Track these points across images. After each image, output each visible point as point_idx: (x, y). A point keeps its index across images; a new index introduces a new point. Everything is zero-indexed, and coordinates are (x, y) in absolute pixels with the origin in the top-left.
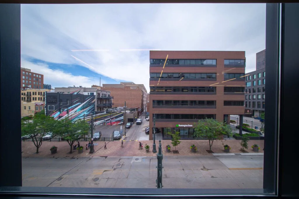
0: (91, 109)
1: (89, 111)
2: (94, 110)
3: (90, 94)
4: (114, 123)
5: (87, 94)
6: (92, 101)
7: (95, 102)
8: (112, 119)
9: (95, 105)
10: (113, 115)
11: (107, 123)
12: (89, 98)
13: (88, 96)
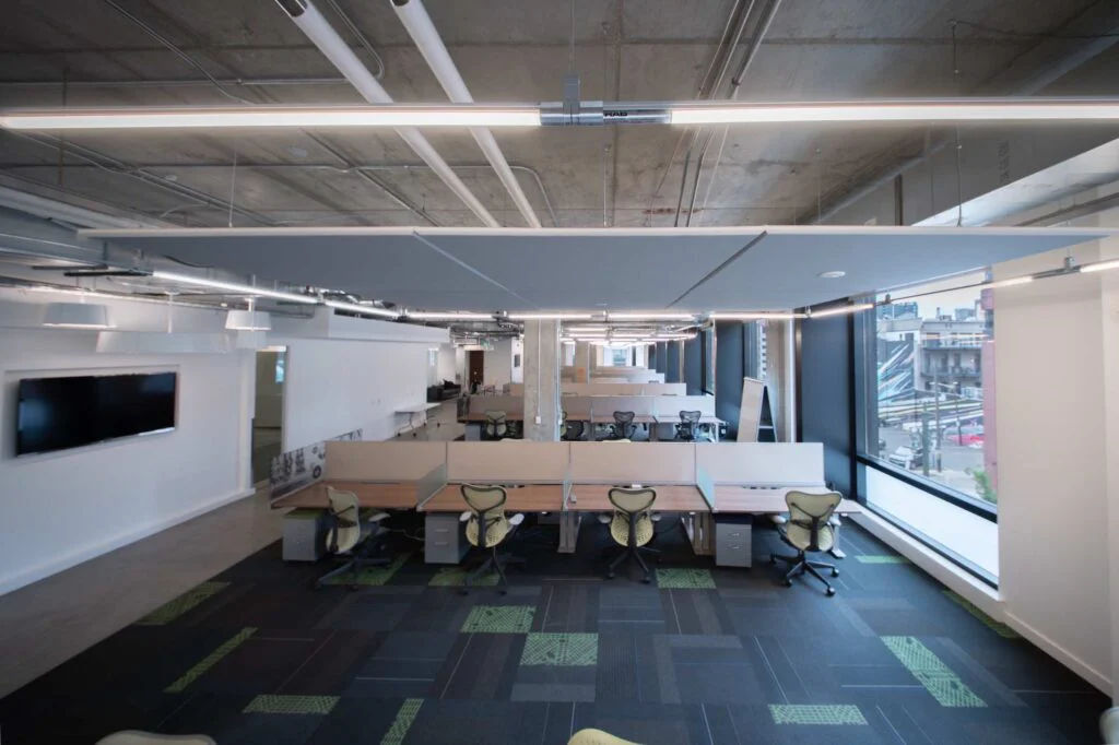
0: (903, 382)
1: (899, 386)
2: (911, 384)
3: (904, 339)
4: (973, 439)
5: (897, 339)
6: (906, 357)
7: (912, 361)
8: (964, 423)
9: (912, 371)
10: (967, 411)
11: (948, 434)
12: (899, 350)
13: (901, 342)
